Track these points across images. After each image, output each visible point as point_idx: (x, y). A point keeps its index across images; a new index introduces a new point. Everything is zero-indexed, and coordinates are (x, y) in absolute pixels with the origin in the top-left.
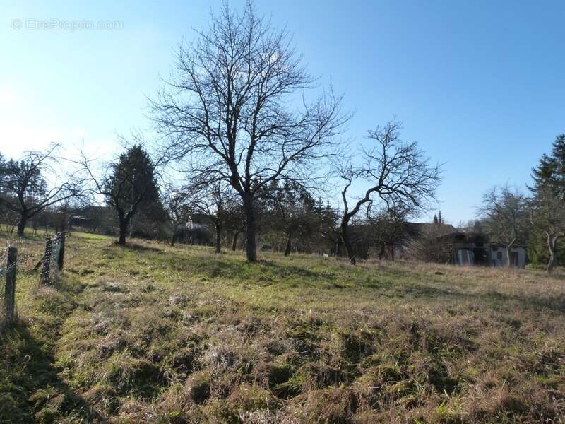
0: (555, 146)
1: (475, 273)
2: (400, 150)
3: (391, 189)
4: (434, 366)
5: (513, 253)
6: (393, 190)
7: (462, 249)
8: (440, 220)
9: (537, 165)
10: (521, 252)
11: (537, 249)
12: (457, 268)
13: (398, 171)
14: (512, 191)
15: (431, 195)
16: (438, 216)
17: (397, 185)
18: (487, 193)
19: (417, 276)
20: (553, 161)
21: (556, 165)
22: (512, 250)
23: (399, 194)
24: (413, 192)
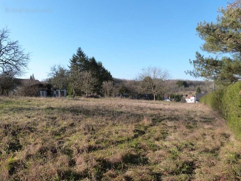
0: (78, 51)
1: (45, 100)
2: (9, 44)
3: (5, 62)
4: (14, 141)
5: (61, 91)
6: (6, 63)
7: (42, 90)
8: (33, 78)
9: (71, 58)
10: (65, 91)
11: (71, 90)
12: (38, 98)
13: (8, 53)
14: (62, 66)
15: (25, 66)
16: (32, 76)
17: (8, 60)
18: (52, 67)
19: (18, 103)
20: (77, 57)
21: (78, 59)
22: (62, 90)
23: (9, 64)
24: (16, 64)
